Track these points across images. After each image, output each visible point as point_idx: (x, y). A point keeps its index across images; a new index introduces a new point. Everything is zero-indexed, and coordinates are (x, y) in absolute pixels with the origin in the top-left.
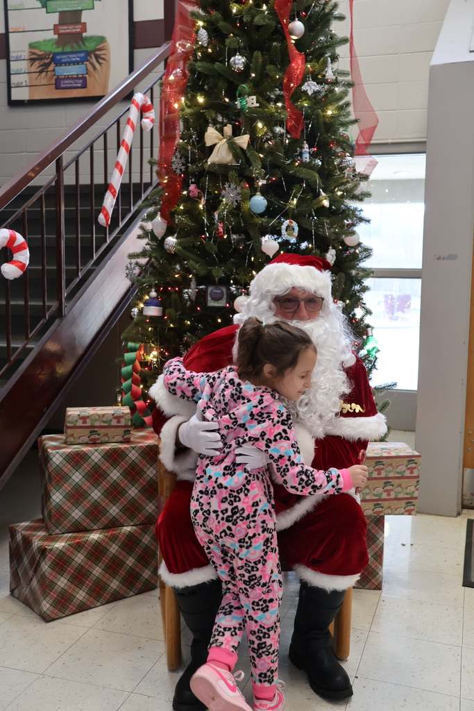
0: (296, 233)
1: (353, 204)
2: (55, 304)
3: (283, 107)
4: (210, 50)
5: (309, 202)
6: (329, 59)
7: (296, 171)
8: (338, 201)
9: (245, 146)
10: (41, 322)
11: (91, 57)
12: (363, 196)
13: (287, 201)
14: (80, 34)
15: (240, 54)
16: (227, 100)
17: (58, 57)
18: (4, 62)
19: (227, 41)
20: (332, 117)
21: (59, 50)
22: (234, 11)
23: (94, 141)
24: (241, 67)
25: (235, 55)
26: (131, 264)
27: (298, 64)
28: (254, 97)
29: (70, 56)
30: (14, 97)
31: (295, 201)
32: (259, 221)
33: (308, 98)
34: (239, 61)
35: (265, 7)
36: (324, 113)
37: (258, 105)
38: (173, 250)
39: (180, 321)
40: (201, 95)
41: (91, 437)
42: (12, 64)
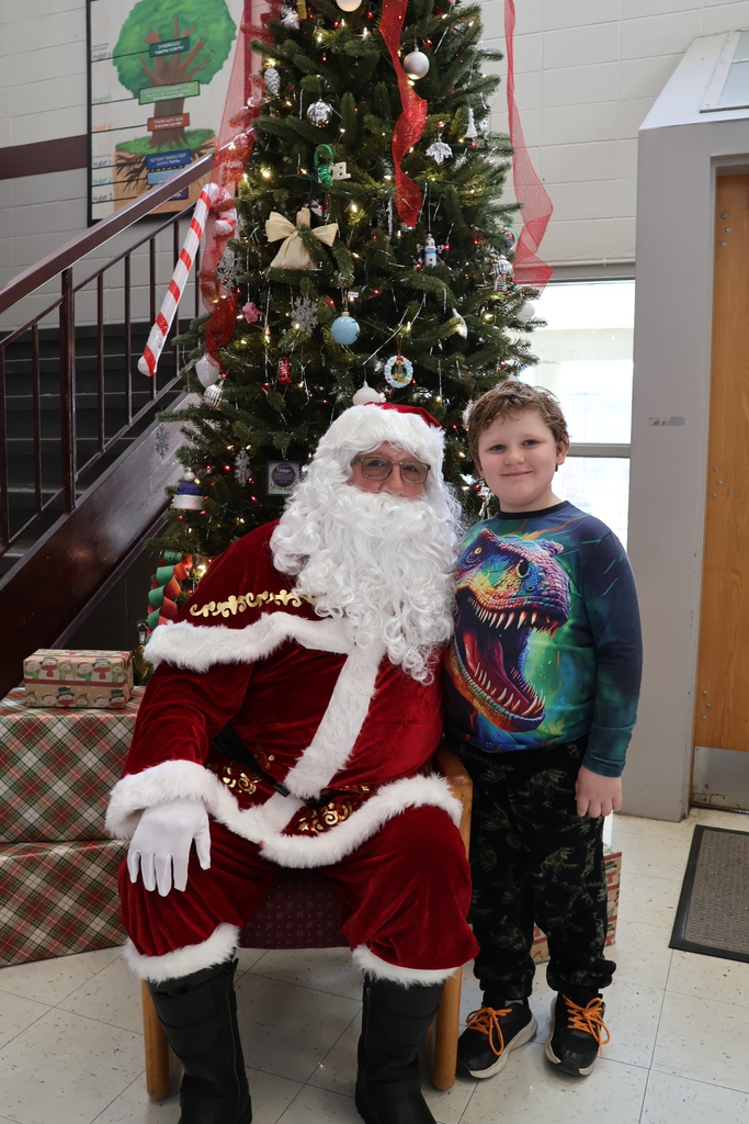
0: (409, 378)
1: (512, 335)
2: (57, 492)
3: (393, 181)
4: (289, 103)
5: (435, 329)
6: (471, 110)
7: (411, 279)
8: (483, 327)
9: (330, 241)
10: (32, 519)
11: (194, 158)
12: (534, 325)
13: (394, 325)
14: (181, 128)
15: (324, 101)
16: (304, 172)
17: (152, 160)
18: (85, 170)
19: (303, 80)
20: (473, 197)
21: (154, 151)
22: (319, 39)
23: (131, 250)
24: (325, 118)
25: (315, 101)
26: (162, 429)
27: (417, 114)
28: (344, 164)
29: (168, 158)
30: (94, 217)
31: (409, 328)
32: (350, 357)
33: (436, 168)
34: (321, 111)
35: (366, 33)
36: (463, 192)
37: (349, 176)
38: (217, 406)
39: (229, 518)
40: (266, 167)
41: (60, 698)
42: (95, 173)
